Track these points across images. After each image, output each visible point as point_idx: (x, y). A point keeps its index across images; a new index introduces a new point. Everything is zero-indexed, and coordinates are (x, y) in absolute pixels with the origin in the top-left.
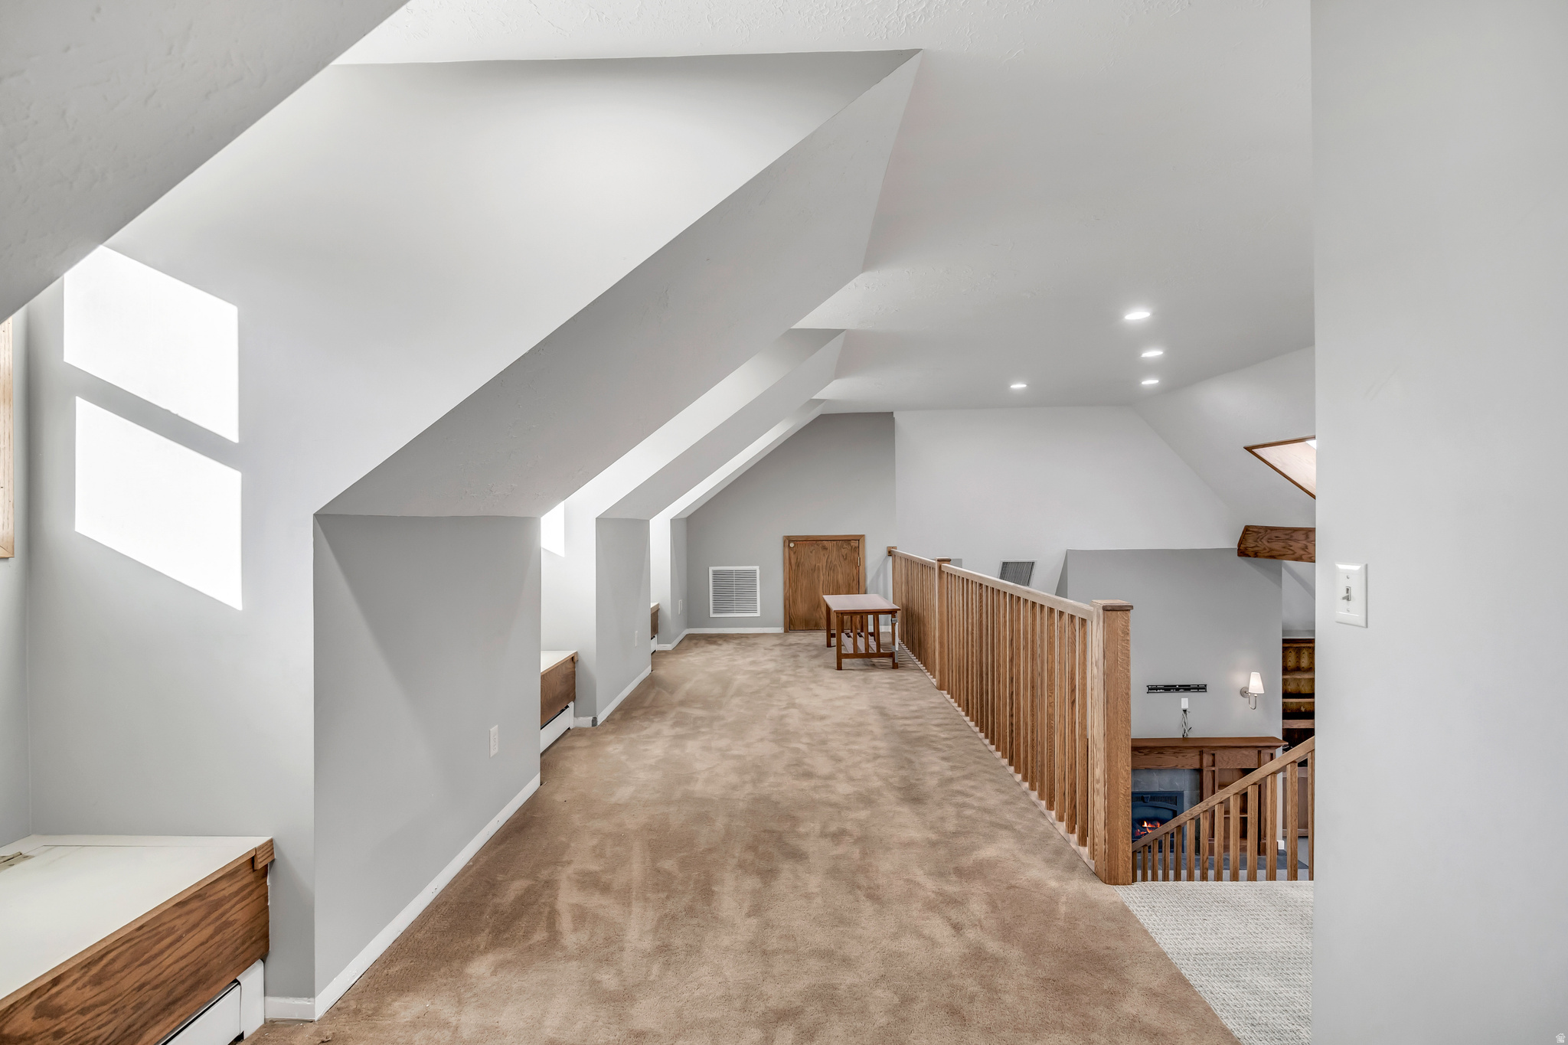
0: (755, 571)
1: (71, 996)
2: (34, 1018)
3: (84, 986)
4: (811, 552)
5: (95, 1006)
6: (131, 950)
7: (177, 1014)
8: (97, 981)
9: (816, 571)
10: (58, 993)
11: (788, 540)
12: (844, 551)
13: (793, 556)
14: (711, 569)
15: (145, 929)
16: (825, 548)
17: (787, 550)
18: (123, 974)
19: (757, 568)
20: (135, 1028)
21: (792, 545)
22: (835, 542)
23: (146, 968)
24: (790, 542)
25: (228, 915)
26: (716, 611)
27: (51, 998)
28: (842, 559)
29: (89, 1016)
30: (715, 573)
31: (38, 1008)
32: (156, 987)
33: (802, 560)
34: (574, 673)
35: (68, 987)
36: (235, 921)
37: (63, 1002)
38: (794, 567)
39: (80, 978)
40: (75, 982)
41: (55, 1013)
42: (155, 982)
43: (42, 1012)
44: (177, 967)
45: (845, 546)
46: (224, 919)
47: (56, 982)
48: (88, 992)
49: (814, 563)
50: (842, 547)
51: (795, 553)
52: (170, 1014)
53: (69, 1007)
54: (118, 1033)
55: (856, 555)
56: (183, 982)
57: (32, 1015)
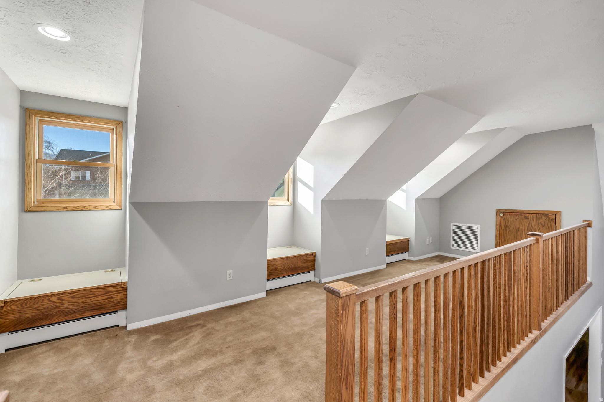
0: (477, 228)
1: (66, 298)
2: (57, 299)
3: (69, 297)
4: (516, 220)
5: (72, 302)
6: (82, 294)
7: (94, 312)
8: (73, 297)
9: (520, 232)
10: (64, 296)
11: (499, 211)
12: (542, 221)
13: (502, 220)
14: (452, 224)
15: (86, 291)
16: (526, 218)
17: (498, 217)
18: (80, 298)
19: (478, 226)
20: (82, 311)
21: (501, 215)
22: (535, 215)
23: (86, 299)
24: (500, 212)
25: (113, 295)
26: (454, 246)
27: (61, 297)
28: (540, 226)
29: (70, 304)
30: (454, 227)
31: (58, 297)
32: (89, 304)
33: (509, 224)
34: (315, 260)
35: (65, 296)
36: (115, 298)
37: (63, 299)
38: (503, 228)
39: (68, 295)
40: (67, 296)
41: (62, 300)
42: (89, 303)
43: (58, 299)
44: (95, 302)
45: (543, 217)
46: (111, 296)
47: (62, 294)
48: (70, 299)
49: (518, 226)
50: (541, 218)
51: (504, 219)
52: (93, 312)
53: (65, 300)
54: (77, 310)
55: (553, 224)
56: (97, 306)
57: (57, 298)
